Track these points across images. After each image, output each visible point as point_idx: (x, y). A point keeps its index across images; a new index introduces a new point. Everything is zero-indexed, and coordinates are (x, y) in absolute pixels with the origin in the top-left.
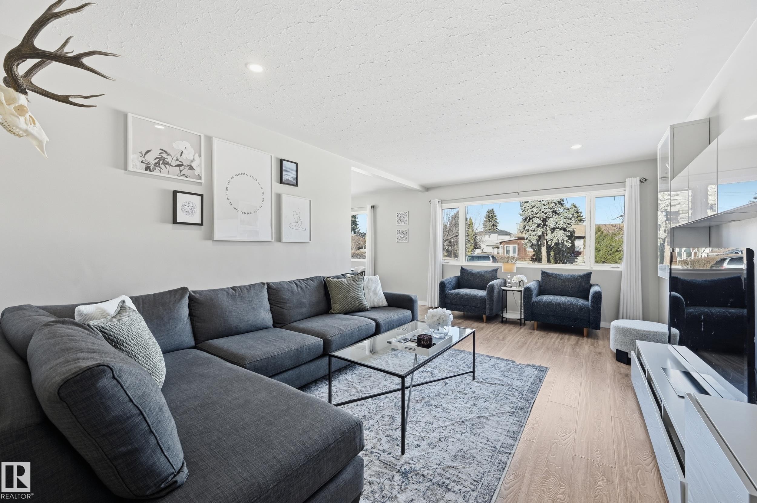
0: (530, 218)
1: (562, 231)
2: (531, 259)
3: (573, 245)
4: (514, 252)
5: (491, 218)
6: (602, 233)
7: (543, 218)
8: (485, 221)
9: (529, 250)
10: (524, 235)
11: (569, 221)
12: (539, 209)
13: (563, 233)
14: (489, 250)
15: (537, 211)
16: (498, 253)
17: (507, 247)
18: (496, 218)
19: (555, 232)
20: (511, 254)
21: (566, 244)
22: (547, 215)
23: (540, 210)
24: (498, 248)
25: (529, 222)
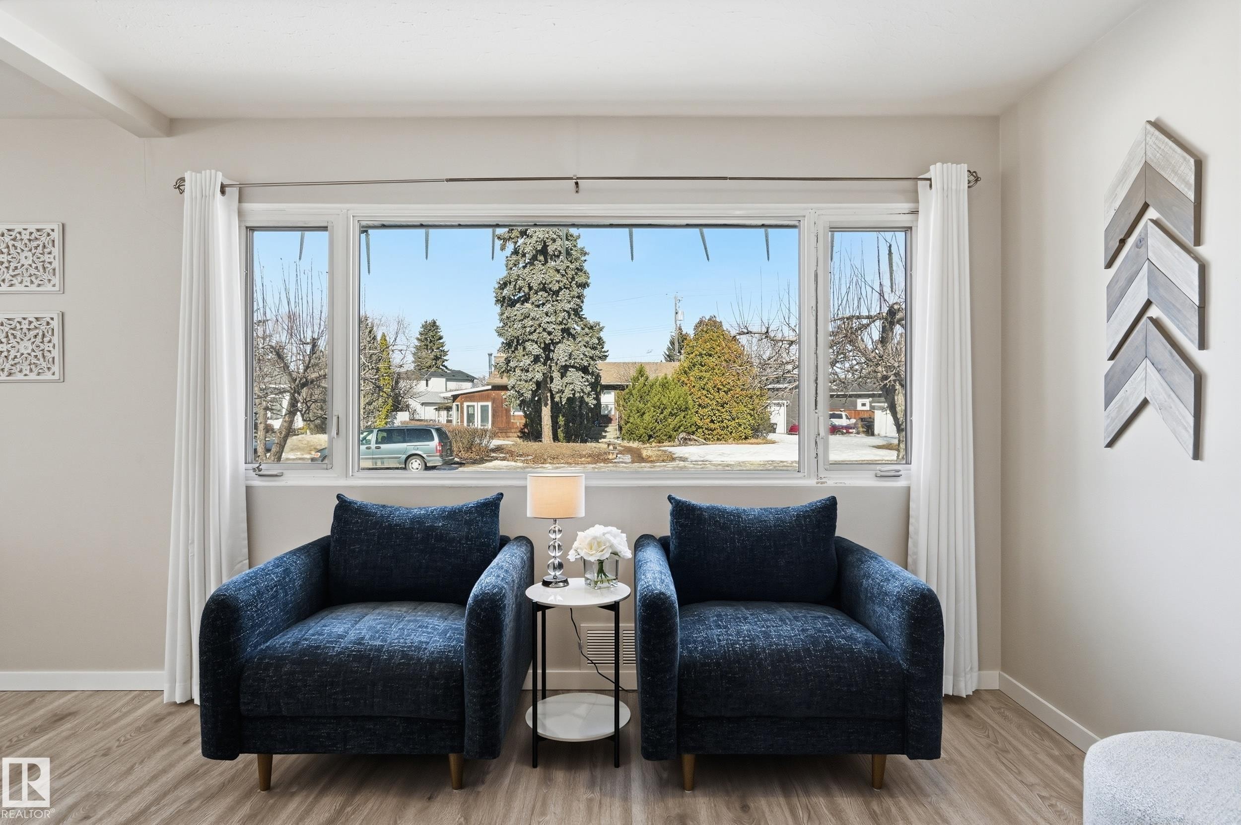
0: (518, 341)
1: (581, 373)
2: (519, 434)
3: (598, 405)
4: (484, 419)
5: (431, 341)
6: (647, 379)
7: (545, 343)
8: (418, 348)
9: (516, 413)
10: (504, 381)
11: (593, 352)
12: (538, 322)
13: (583, 377)
14: (428, 414)
15: (533, 328)
16: (449, 421)
17: (468, 406)
18: (441, 341)
19: (569, 374)
20: (478, 423)
21: (587, 399)
22: (552, 337)
23: (540, 326)
24: (448, 409)
25: (516, 352)
